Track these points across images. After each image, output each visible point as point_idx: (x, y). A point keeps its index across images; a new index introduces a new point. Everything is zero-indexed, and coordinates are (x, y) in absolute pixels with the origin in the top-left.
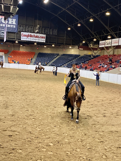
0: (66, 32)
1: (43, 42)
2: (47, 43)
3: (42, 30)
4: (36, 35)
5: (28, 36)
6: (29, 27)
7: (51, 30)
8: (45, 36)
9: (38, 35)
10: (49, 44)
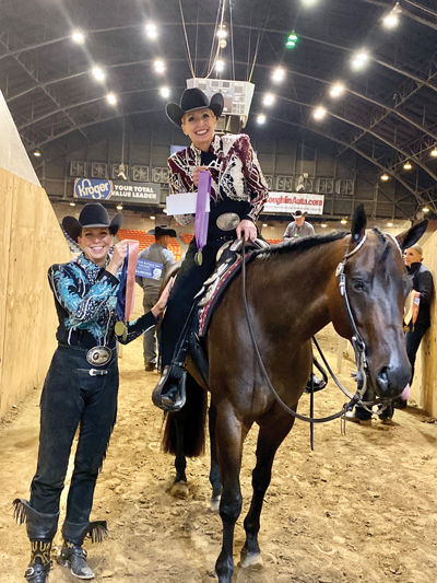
0: (377, 187)
1: (317, 213)
2: (329, 217)
3: (314, 185)
4: (299, 196)
5: (279, 201)
6: (282, 179)
7: (338, 184)
8: (322, 198)
9: (304, 196)
10: (332, 217)
